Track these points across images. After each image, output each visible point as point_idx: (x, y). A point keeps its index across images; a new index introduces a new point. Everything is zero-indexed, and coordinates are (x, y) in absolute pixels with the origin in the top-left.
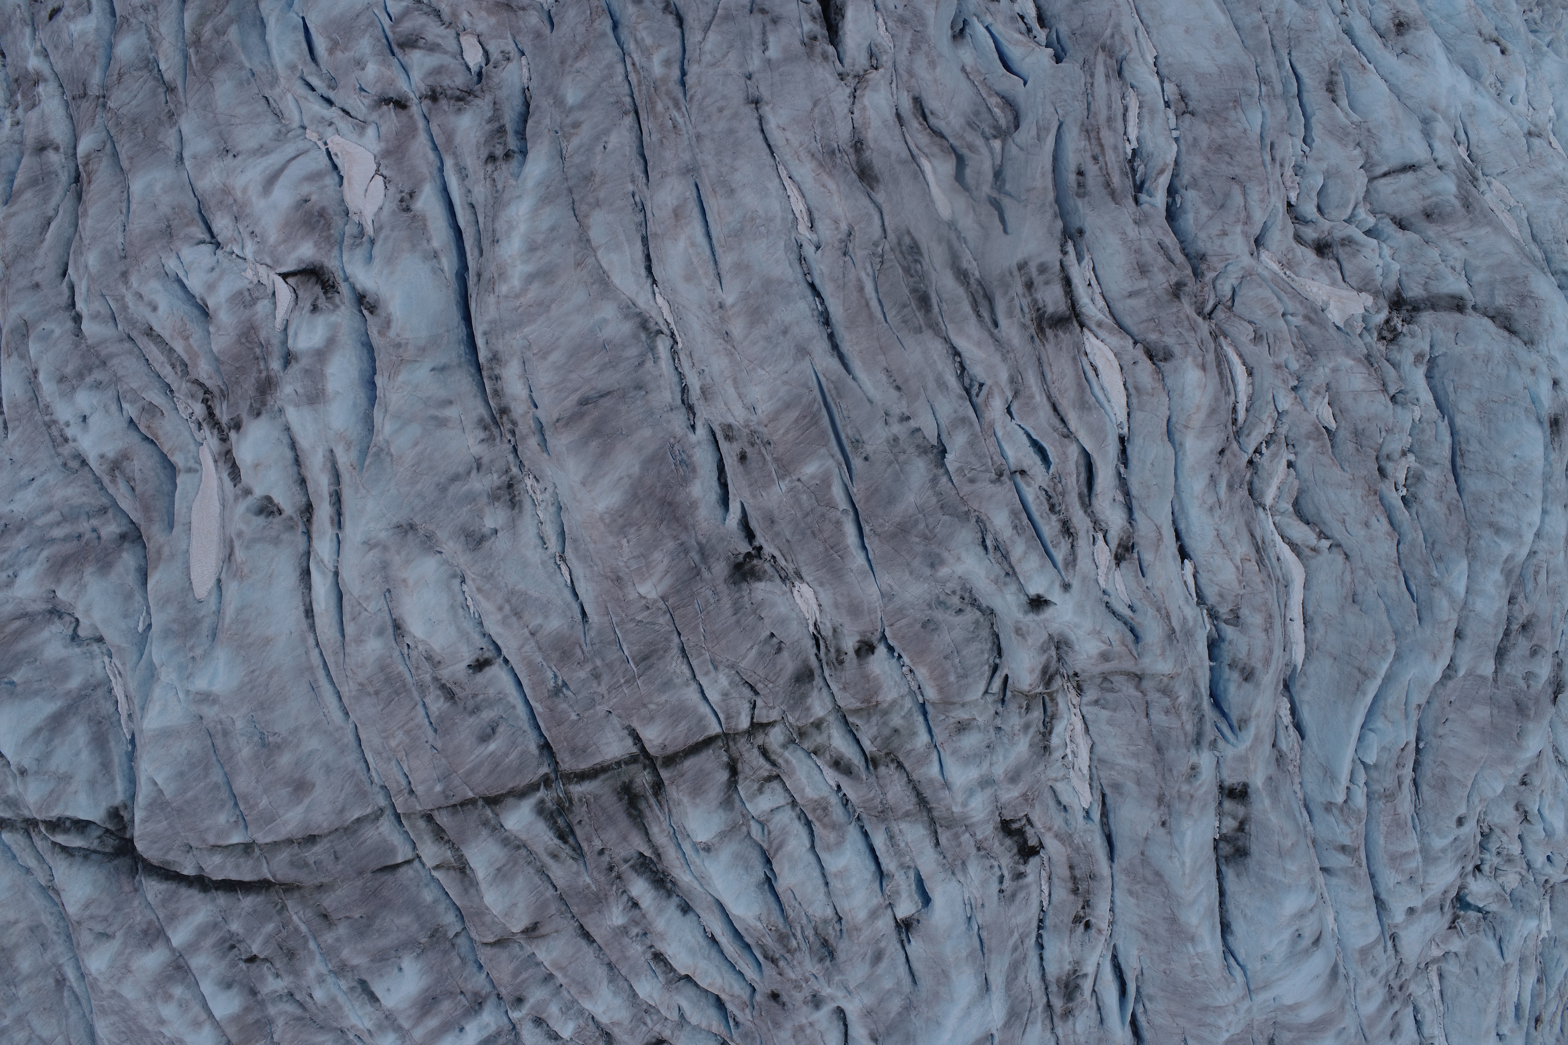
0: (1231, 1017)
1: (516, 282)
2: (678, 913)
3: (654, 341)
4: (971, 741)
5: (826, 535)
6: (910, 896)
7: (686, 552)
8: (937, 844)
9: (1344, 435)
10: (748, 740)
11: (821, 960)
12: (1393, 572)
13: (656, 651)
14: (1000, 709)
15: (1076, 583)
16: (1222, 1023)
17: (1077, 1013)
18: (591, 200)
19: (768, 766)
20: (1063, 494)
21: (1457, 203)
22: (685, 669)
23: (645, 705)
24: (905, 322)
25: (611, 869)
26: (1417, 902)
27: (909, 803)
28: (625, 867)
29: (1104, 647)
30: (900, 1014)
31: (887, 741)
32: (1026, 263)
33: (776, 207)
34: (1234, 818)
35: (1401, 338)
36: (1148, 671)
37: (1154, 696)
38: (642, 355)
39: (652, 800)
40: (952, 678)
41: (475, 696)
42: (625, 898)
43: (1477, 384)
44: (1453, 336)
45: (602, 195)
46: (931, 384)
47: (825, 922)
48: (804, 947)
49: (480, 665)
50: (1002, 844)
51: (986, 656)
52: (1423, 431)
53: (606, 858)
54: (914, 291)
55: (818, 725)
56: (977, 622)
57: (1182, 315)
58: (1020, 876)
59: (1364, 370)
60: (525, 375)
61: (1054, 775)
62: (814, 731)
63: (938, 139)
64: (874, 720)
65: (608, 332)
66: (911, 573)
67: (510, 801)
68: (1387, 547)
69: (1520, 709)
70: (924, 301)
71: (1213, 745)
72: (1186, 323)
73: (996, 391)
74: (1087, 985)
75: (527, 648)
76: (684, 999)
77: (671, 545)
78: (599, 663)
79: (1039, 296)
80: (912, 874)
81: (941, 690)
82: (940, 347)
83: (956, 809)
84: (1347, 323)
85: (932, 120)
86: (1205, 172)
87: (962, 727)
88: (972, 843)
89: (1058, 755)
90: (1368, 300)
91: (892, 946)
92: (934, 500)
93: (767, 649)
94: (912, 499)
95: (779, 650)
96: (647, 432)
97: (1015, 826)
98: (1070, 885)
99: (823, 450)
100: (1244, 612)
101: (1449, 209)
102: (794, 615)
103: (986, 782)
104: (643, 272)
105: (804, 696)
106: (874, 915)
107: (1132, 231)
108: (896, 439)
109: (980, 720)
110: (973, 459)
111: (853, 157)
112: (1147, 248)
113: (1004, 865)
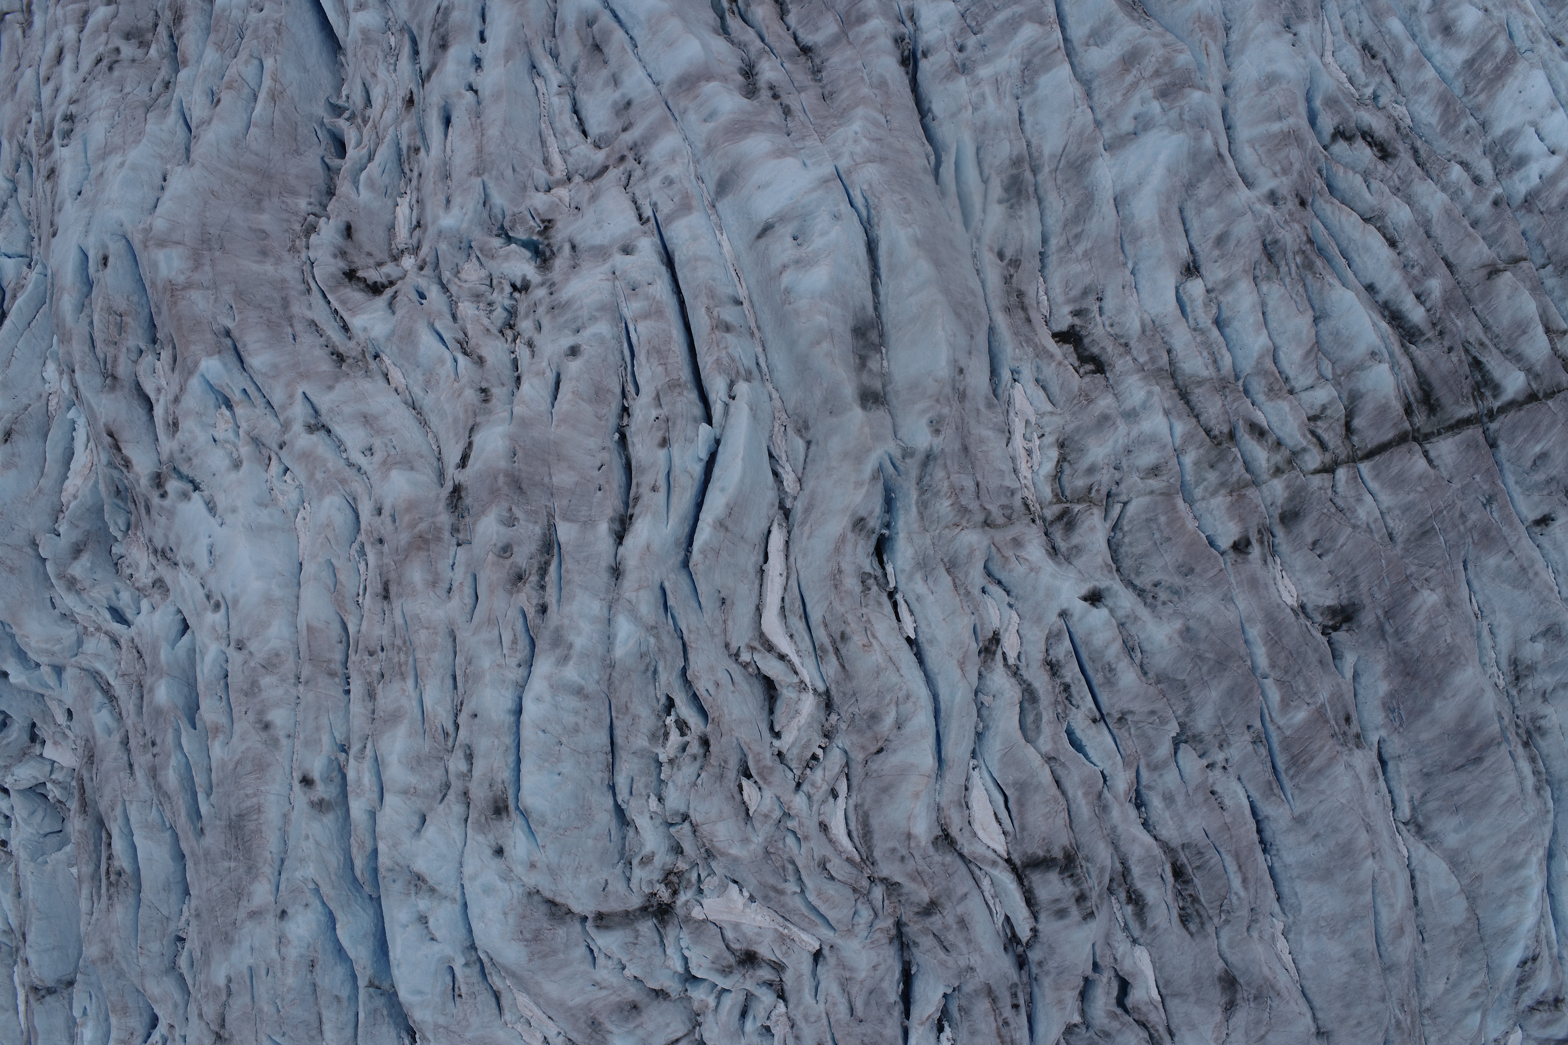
0: (858, 149)
1: (1534, 859)
2: (1379, 285)
3: (1412, 816)
4: (1148, 458)
5: (1283, 655)
6: (1192, 301)
7: (1396, 632)
8: (1169, 352)
9: (732, 774)
10: (1337, 456)
11: (1276, 242)
12: (692, 637)
13: (1417, 540)
14: (1114, 488)
15: (1052, 618)
16: (865, 143)
17: (1007, 162)
18: (1462, 933)
19: (1320, 431)
20: (1056, 703)
21: (609, 1026)
22: (1391, 523)
23: (1426, 490)
24: (1200, 853)
25: (1441, 333)
26: (619, 260)
27: (1198, 394)
28: (1430, 334)
29: (1023, 554)
30: (1199, 181)
31: (1222, 457)
32: (1085, 919)
33: (1308, 944)
34: (870, 371)
35: (661, 878)
36: (980, 530)
37: (974, 505)
38: (1423, 802)
39: (1412, 398)
40: (1163, 519)
41: (1550, 494)
42: (1428, 305)
43: (590, 842)
44: (610, 888)
45: (1452, 938)
46: (1180, 800)
47: (1268, 278)
48: (1290, 255)
49: (1545, 521)
50: (1103, 348)
51: (1126, 540)
52: (646, 786)
53: (1447, 343)
54: (1187, 882)
55: (1278, 471)
56: (1138, 574)
57: (930, 885)
58: (1076, 313)
59: (717, 844)
60: (1521, 780)
61: (1055, 418)
62: (1282, 465)
63: (1142, 1019)
64: (1235, 478)
65: (1454, 821)
66: (1209, 622)
67: (1520, 398)
68: (698, 663)
69: (517, 484)
70: (1178, 872)
71: (907, 453)
72: (926, 878)
73: (1122, 798)
74: (996, 190)
75: (1515, 539)
76: (1369, 199)
77: (1411, 639)
78: (1462, 528)
79: (1071, 889)
80: (1191, 321)
81: (1174, 508)
82: (1164, 832)
83: (1157, 389)
84: (726, 887)
85: (1146, 1035)
86: (881, 1021)
87: (1155, 471)
88: (1134, 352)
89: (1050, 439)
90: (697, 913)
91: (1204, 250)
92: (1193, 693)
93: (1327, 545)
94: (1214, 694)
95: (1315, 543)
96: (1424, 737)
97: (1090, 367)
98: (1026, 301)
99: (1288, 733)
100: (858, 589)
101: (614, 1018)
102: (1298, 575)
103: (1131, 415)
104: (1418, 875)
105: (1291, 499)
106: (1228, 284)
107: (975, 960)
108: (1221, 747)
109: (1135, 478)
110: (1151, 733)
111: (1239, 996)
112: (962, 945)
113: (1100, 327)
